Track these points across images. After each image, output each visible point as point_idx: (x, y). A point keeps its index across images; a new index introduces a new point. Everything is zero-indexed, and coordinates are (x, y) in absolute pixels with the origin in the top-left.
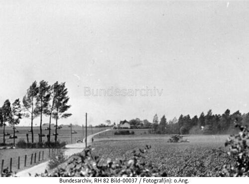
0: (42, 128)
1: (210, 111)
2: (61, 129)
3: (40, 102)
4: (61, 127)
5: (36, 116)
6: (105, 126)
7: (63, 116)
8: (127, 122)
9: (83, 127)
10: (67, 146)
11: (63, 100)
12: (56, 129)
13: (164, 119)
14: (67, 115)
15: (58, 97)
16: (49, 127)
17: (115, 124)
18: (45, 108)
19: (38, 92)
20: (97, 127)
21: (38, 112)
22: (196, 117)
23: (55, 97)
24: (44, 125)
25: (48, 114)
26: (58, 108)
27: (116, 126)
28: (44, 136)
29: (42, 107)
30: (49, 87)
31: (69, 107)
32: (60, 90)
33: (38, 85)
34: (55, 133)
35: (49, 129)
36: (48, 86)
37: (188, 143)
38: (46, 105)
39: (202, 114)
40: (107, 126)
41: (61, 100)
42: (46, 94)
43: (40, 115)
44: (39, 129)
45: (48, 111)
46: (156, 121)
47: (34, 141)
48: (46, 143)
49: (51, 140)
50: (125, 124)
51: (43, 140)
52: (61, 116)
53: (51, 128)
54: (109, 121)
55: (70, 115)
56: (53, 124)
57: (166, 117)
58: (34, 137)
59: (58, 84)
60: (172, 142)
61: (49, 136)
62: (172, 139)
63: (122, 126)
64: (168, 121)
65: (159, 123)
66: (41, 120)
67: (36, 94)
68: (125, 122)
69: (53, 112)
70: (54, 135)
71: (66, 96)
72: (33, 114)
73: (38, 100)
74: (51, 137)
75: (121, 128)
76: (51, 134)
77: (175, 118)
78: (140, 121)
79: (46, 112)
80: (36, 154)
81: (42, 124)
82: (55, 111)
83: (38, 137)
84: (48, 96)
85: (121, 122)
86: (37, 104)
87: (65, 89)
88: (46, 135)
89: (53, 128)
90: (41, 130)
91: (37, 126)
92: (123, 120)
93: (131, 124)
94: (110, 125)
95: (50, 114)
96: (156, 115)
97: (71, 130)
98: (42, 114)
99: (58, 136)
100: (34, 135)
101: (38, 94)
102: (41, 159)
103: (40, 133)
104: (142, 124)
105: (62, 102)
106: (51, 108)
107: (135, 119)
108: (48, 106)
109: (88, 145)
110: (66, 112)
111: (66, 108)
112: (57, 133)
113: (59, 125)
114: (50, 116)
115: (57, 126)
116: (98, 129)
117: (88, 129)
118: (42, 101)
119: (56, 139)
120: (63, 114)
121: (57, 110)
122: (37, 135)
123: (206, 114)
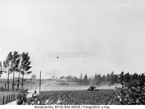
0: (14, 80)
1: (113, 72)
2: (26, 81)
3: (13, 64)
4: (26, 80)
5: (11, 73)
6: (51, 80)
8: (65, 78)
9: (38, 80)
10: (28, 91)
11: (27, 63)
12: (23, 80)
13: (86, 76)
14: (29, 73)
15: (24, 62)
16: (18, 79)
17: (57, 78)
18: (16, 68)
19: (12, 58)
20: (46, 80)
21: (11, 70)
22: (104, 75)
24: (16, 78)
25: (18, 71)
26: (24, 68)
27: (58, 80)
28: (15, 85)
29: (14, 67)
30: (19, 55)
31: (30, 67)
32: (26, 57)
33: (13, 54)
34: (22, 83)
35: (18, 81)
37: (99, 91)
39: (109, 74)
40: (53, 80)
41: (26, 63)
42: (17, 59)
45: (18, 70)
46: (82, 78)
47: (9, 88)
48: (16, 89)
49: (19, 88)
51: (14, 87)
52: (26, 73)
53: (19, 80)
54: (54, 77)
55: (31, 72)
56: (21, 78)
57: (87, 76)
58: (9, 85)
59: (25, 54)
60: (90, 90)
61: (18, 85)
62: (90, 88)
63: (62, 80)
64: (88, 78)
65: (83, 78)
66: (14, 75)
67: (11, 59)
68: (63, 77)
69: (21, 70)
70: (21, 84)
71: (29, 61)
72: (9, 71)
73: (12, 63)
74: (19, 85)
75: (61, 81)
76: (20, 84)
77: (92, 76)
78: (72, 77)
80: (10, 96)
81: (15, 77)
82: (22, 70)
83: (12, 85)
84: (18, 61)
85: (61, 77)
86: (11, 65)
87: (28, 56)
88: (16, 84)
89: (21, 80)
90: (13, 81)
91: (11, 78)
93: (66, 79)
94: (54, 79)
95: (20, 71)
96: (81, 74)
97: (31, 82)
98: (15, 71)
99: (23, 85)
101: (12, 60)
102: (13, 99)
103: (13, 83)
104: (73, 79)
105: (26, 65)
106: (20, 67)
107: (69, 76)
108: (18, 66)
109: (41, 91)
110: (29, 71)
111: (29, 68)
112: (23, 83)
114: (19, 73)
115: (23, 79)
117: (41, 81)
118: (14, 63)
119: (22, 87)
120: (27, 72)
121: (24, 69)
122: (11, 84)
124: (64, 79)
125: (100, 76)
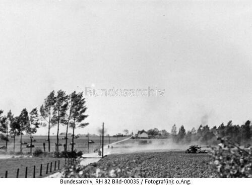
0: (59, 138)
1: (231, 122)
2: (78, 138)
3: (57, 111)
4: (79, 137)
5: (53, 125)
6: (122, 136)
7: (80, 126)
8: (146, 132)
9: (100, 136)
10: (83, 156)
11: (81, 110)
12: (73, 138)
13: (182, 129)
14: (83, 125)
15: (75, 107)
16: (65, 136)
17: (132, 133)
18: (62, 118)
19: (55, 102)
20: (114, 136)
21: (55, 121)
22: (215, 127)
23: (73, 106)
24: (61, 134)
25: (65, 124)
26: (75, 118)
27: (134, 136)
28: (61, 145)
29: (59, 117)
30: (67, 97)
31: (86, 116)
32: (77, 100)
33: (56, 95)
34: (72, 143)
35: (66, 138)
36: (66, 95)
37: (206, 154)
38: (63, 115)
39: (222, 124)
40: (125, 136)
41: (79, 110)
42: (64, 103)
43: (57, 125)
44: (56, 138)
45: (65, 120)
46: (175, 132)
47: (51, 151)
48: (63, 152)
49: (67, 150)
50: (143, 134)
51: (59, 149)
52: (79, 125)
53: (68, 137)
54: (127, 131)
55: (87, 124)
56: (69, 134)
58: (51, 146)
59: (76, 94)
60: (189, 152)
61: (65, 146)
62: (190, 150)
63: (140, 136)
64: (186, 132)
65: (177, 133)
66: (58, 130)
67: (53, 104)
68: (143, 131)
69: (70, 121)
70: (70, 144)
71: (84, 105)
72: (51, 124)
73: (55, 110)
74: (67, 146)
75: (139, 138)
76: (68, 144)
77: (194, 128)
78: (158, 131)
79: (63, 121)
80: (51, 163)
81: (59, 133)
82: (72, 120)
83: (55, 146)
84: (66, 106)
85: (139, 132)
86: (54, 113)
87: (82, 98)
88: (63, 144)
89: (70, 138)
90: (58, 139)
91: (54, 135)
92: (141, 130)
93: (149, 134)
94: (128, 135)
95: (67, 123)
96: (175, 125)
97: (89, 141)
98: (60, 123)
99: (74, 146)
100: (51, 144)
101: (55, 104)
102: (57, 169)
103: (56, 142)
104: (160, 135)
105: (79, 112)
106: (68, 117)
107: (153, 129)
108: (66, 116)
109: (104, 155)
110: (83, 122)
111: (83, 117)
112: (74, 142)
113: (76, 134)
114: (67, 125)
115: (73, 135)
116: (116, 139)
117: (105, 139)
118: (59, 110)
119: (72, 149)
120: (80, 123)
121: (75, 120)
122: (54, 144)
123: (225, 124)
124: (144, 135)
125: (209, 128)
